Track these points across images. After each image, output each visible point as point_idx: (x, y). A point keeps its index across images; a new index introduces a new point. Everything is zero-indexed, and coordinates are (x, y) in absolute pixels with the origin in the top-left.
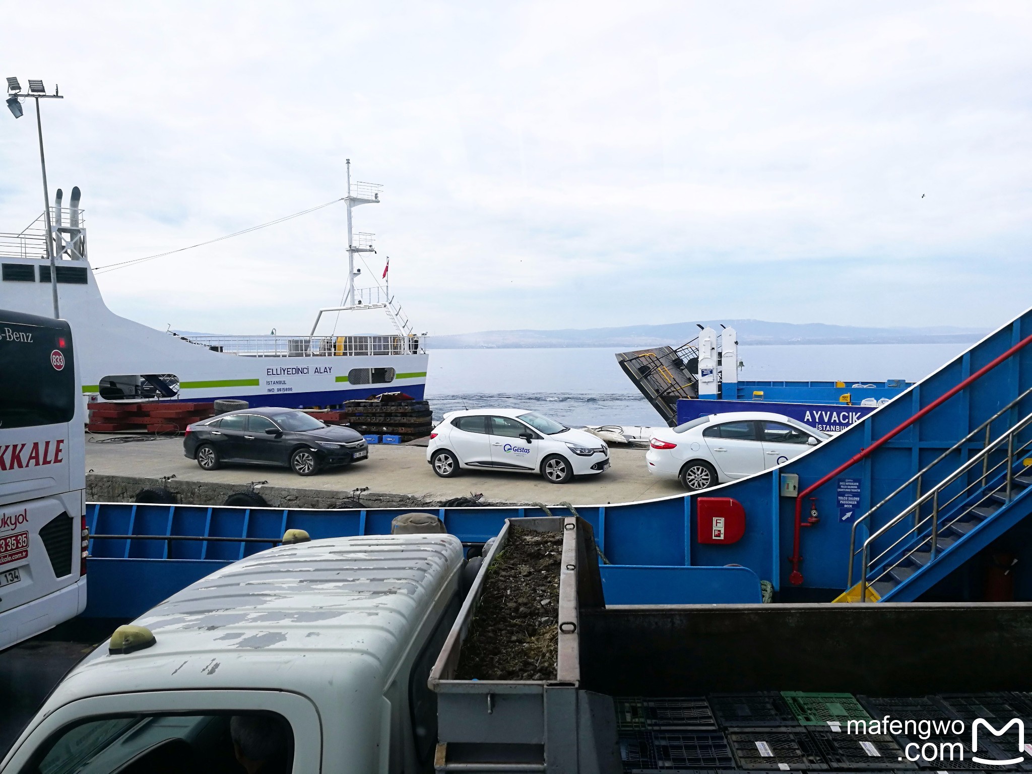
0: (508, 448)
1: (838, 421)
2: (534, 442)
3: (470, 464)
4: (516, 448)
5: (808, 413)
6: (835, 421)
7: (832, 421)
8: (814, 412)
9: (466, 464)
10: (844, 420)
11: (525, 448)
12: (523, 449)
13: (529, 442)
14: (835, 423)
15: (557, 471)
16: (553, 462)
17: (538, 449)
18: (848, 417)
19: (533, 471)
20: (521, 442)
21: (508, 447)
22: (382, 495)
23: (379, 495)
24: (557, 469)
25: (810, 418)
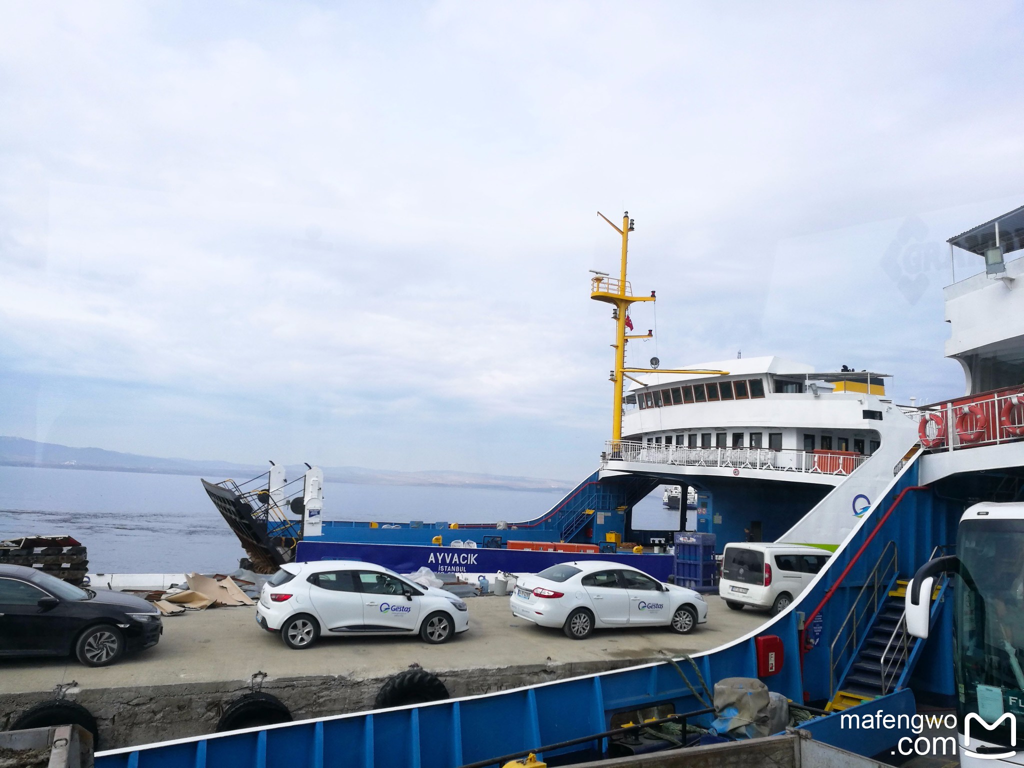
0: (385, 608)
1: (458, 563)
2: (415, 598)
3: (335, 630)
4: (395, 608)
5: (432, 555)
6: (456, 562)
7: (453, 562)
8: (438, 554)
9: (331, 630)
10: (463, 561)
11: (405, 607)
12: (403, 607)
13: (409, 599)
14: (455, 565)
15: (440, 629)
16: (436, 620)
17: (420, 607)
18: (467, 559)
19: (411, 633)
20: (398, 600)
21: (385, 606)
22: (297, 679)
23: (292, 680)
24: (438, 627)
25: (433, 559)
